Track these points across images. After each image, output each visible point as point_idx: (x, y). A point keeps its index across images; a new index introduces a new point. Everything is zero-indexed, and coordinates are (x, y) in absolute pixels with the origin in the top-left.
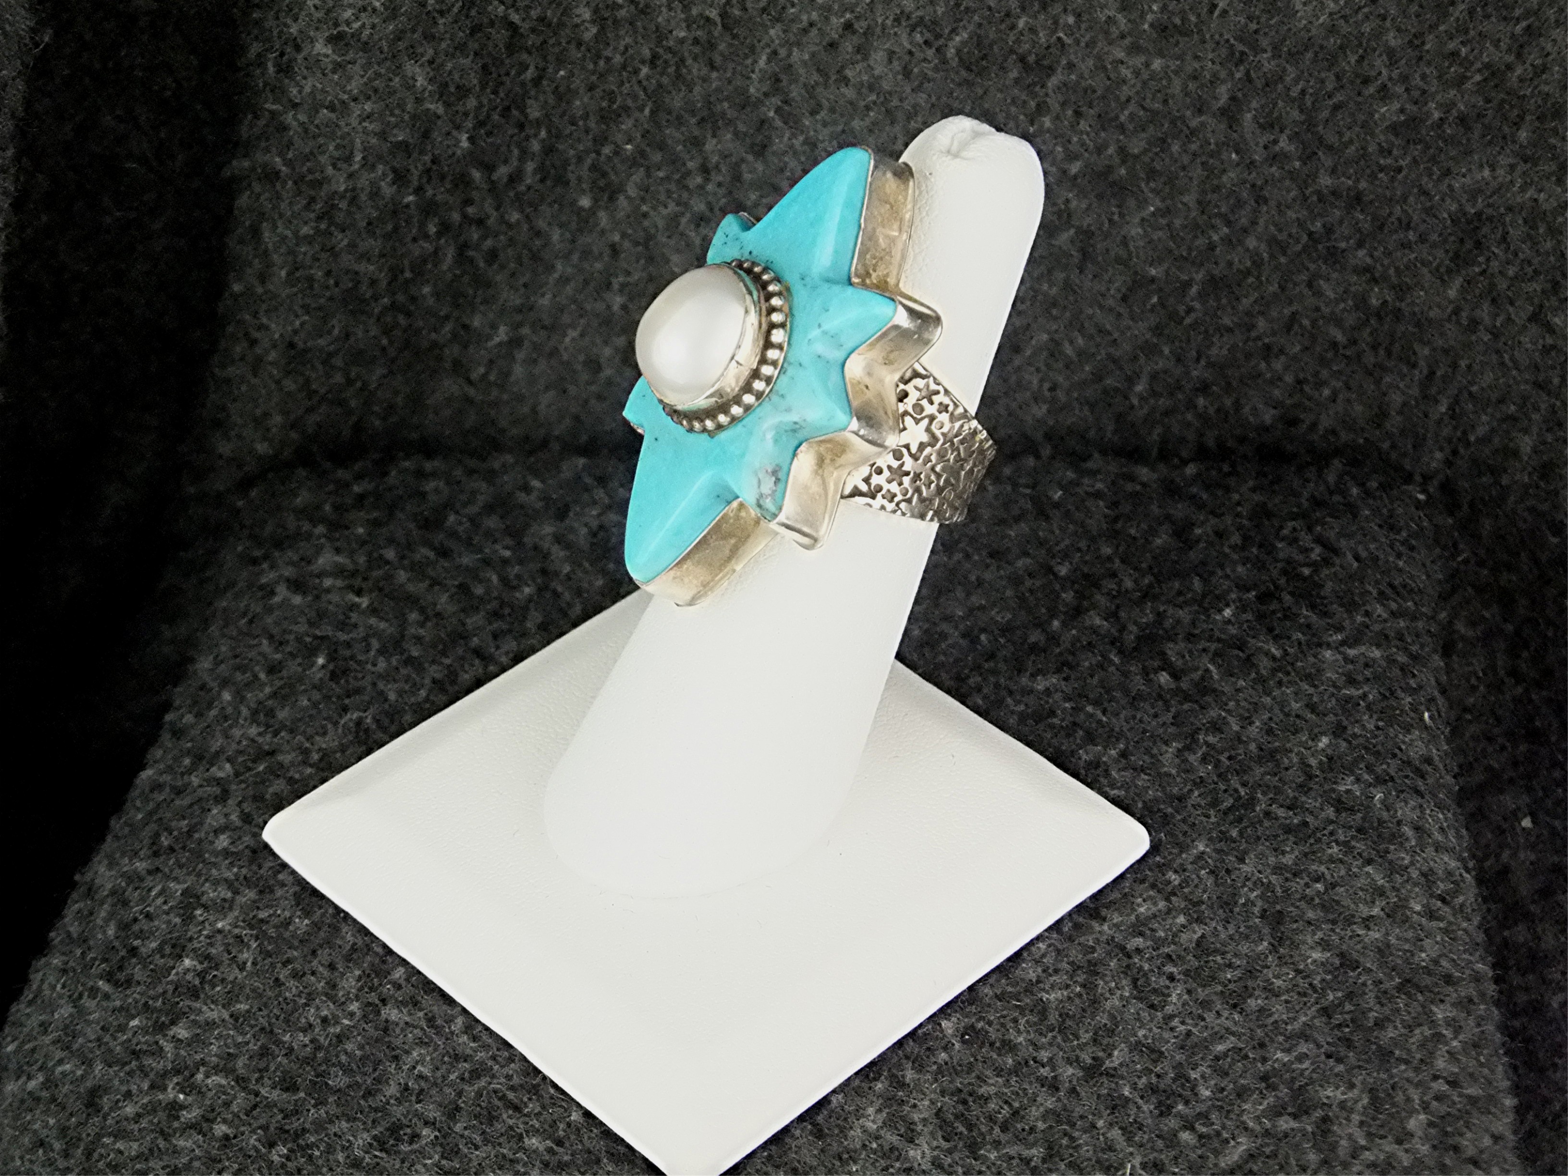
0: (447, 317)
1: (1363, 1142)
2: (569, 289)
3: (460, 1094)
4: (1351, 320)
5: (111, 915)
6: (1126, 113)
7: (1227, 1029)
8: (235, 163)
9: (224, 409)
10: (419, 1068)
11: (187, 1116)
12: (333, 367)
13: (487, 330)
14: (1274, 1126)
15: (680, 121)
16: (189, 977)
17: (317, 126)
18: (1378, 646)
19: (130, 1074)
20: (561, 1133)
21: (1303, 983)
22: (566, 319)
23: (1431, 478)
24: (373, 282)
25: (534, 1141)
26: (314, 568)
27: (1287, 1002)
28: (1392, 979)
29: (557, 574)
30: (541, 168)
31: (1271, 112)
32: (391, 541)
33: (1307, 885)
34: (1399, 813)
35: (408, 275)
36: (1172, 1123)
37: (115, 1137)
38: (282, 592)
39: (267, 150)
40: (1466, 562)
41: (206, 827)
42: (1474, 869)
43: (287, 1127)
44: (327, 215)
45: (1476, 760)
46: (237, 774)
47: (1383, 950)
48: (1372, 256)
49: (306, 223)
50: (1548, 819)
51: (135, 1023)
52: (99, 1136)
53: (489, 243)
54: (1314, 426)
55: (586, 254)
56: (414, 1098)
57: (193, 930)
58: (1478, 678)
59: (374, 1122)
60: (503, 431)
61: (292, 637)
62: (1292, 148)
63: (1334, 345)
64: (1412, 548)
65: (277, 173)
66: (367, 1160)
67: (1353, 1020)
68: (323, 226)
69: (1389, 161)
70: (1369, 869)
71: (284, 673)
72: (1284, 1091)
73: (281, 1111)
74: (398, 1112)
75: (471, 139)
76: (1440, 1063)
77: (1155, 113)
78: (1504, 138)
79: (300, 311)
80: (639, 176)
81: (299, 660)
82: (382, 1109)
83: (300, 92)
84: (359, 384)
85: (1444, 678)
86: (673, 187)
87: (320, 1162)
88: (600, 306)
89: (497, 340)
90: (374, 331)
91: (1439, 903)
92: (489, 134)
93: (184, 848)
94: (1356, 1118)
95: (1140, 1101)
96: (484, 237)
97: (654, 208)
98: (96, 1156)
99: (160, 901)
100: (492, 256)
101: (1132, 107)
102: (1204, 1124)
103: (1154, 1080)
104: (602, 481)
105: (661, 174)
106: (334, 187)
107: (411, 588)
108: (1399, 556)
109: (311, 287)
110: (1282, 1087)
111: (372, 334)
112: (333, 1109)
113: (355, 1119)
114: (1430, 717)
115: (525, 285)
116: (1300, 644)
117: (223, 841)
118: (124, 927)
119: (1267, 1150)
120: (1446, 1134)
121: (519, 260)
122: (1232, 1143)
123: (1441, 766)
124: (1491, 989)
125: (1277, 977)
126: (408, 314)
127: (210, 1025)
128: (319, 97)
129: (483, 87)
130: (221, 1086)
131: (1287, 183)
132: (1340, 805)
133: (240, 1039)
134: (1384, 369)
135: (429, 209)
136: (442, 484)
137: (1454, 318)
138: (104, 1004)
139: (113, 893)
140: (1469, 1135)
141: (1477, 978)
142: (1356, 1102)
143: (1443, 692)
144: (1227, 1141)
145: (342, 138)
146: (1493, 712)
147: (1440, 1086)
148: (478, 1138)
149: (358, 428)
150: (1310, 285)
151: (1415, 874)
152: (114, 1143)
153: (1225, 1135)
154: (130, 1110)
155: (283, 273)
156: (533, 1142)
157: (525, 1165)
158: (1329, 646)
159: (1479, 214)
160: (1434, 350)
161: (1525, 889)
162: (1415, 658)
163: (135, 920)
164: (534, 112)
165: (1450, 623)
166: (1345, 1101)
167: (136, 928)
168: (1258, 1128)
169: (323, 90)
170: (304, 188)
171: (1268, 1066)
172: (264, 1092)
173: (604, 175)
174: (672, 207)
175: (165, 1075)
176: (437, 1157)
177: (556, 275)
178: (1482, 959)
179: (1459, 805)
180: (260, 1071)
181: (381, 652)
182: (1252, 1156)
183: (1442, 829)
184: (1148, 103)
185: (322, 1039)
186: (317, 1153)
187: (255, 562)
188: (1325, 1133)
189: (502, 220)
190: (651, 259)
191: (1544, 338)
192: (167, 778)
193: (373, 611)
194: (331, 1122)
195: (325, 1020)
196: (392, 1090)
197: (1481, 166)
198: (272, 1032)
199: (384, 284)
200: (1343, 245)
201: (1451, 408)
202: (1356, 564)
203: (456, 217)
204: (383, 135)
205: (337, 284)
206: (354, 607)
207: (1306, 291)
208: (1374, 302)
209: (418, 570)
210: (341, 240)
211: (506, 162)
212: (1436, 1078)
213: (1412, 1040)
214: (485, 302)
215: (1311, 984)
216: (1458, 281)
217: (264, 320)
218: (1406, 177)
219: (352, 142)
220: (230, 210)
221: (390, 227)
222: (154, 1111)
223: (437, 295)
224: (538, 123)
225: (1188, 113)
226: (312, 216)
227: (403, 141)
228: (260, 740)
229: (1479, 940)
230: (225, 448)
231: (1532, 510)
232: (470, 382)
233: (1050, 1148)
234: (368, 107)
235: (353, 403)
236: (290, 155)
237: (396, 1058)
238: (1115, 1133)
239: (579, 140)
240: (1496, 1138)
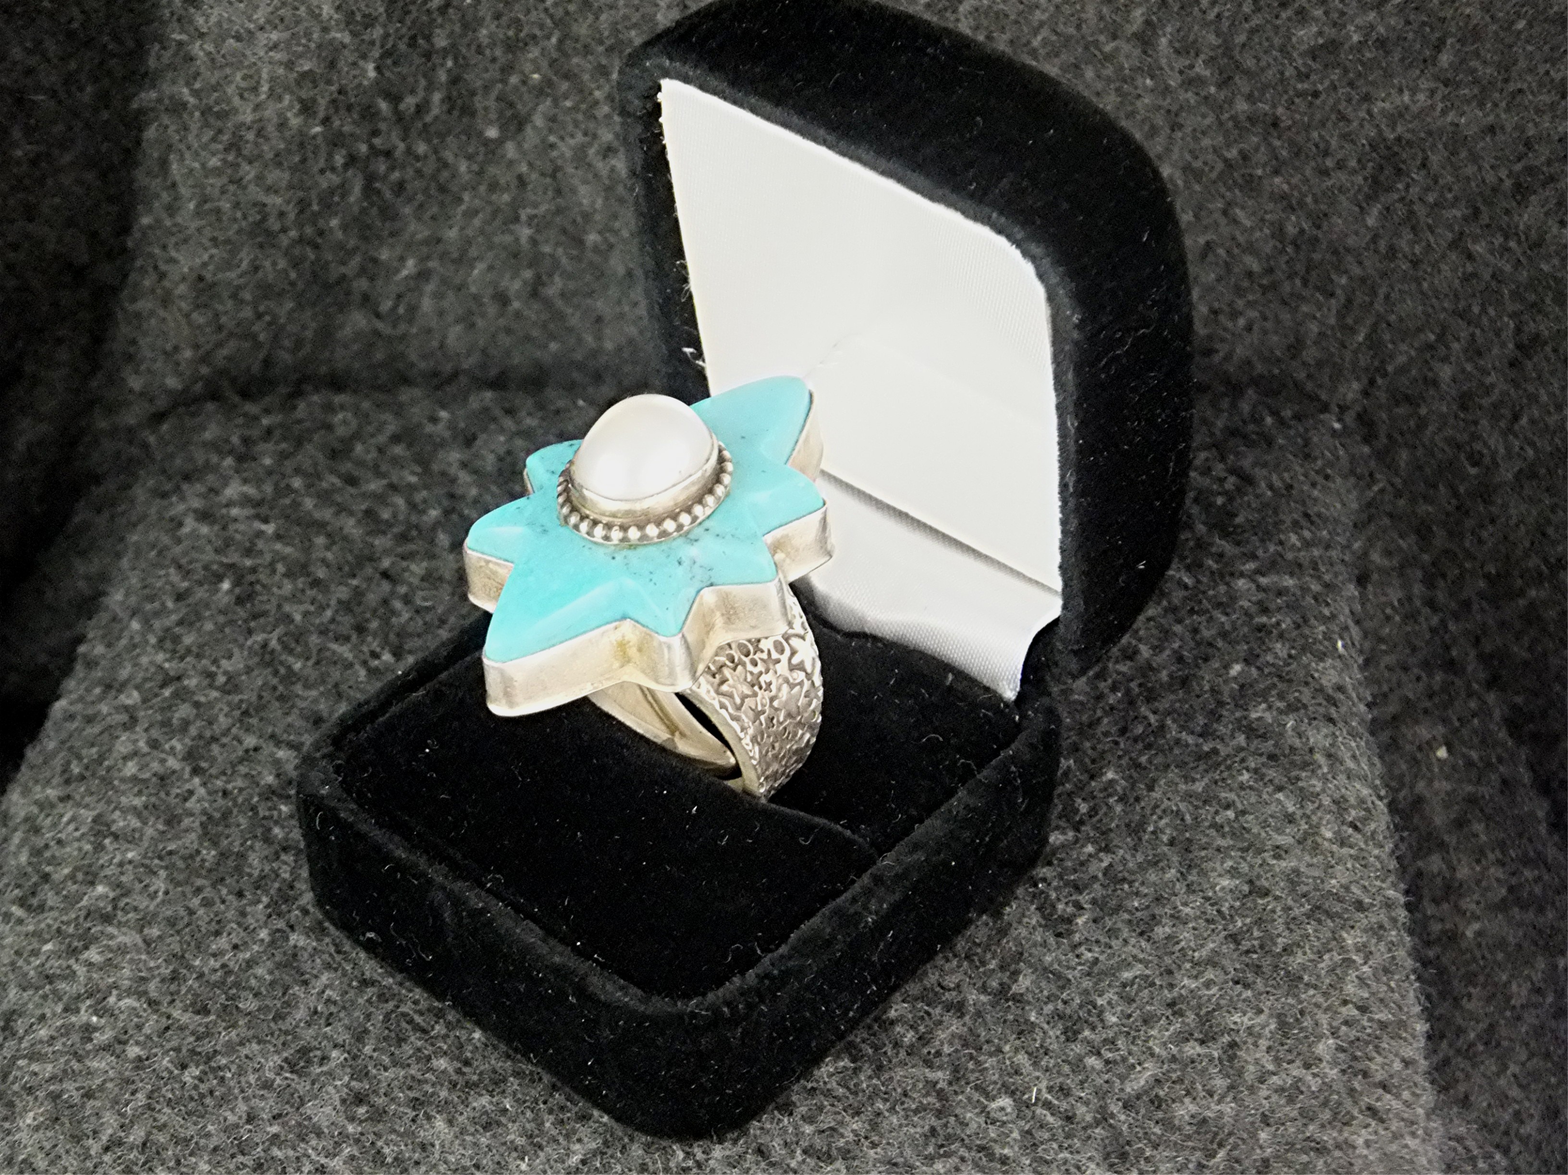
0: (356, 249)
1: (1271, 1067)
2: (477, 222)
3: (368, 1017)
4: (1268, 249)
5: (24, 842)
6: (1039, 38)
7: (1134, 957)
8: (143, 95)
9: (134, 342)
10: (328, 992)
11: (100, 1038)
12: (242, 301)
13: (395, 264)
14: (1180, 1051)
15: (587, 50)
16: (102, 904)
17: (223, 56)
18: (1292, 575)
19: (45, 997)
20: (469, 1055)
21: (1211, 911)
22: (473, 252)
23: (1348, 408)
24: (282, 214)
25: (442, 1061)
26: (222, 499)
27: (1194, 929)
28: (1302, 905)
29: (463, 497)
30: (448, 98)
31: (1186, 36)
32: (298, 471)
33: (1217, 813)
34: (1312, 740)
35: (315, 208)
36: (1077, 1048)
37: (30, 1059)
38: (189, 524)
39: (174, 82)
40: (1382, 491)
41: (115, 755)
42: (1386, 797)
43: (199, 1050)
44: (235, 146)
45: (1391, 690)
46: (145, 701)
47: (1293, 878)
48: (1288, 183)
49: (214, 154)
50: (1464, 750)
51: (48, 947)
52: (14, 1058)
53: (396, 175)
54: (1228, 357)
55: (494, 187)
56: (322, 1021)
57: (104, 859)
58: (1393, 607)
59: (284, 1044)
60: (412, 365)
61: (198, 565)
62: (1207, 73)
63: (1250, 274)
64: (1327, 477)
65: (184, 105)
66: (278, 1081)
67: (1262, 947)
68: (230, 158)
69: (1306, 86)
70: (1280, 796)
71: (191, 600)
72: (1191, 1017)
73: (193, 1033)
74: (308, 1035)
75: (378, 69)
76: (1350, 988)
77: (1068, 39)
78: (1425, 61)
79: (208, 244)
80: (546, 105)
81: (206, 587)
82: (293, 1033)
83: (207, 22)
84: (267, 318)
85: (1358, 607)
86: (580, 117)
87: (232, 1083)
88: (508, 239)
89: (405, 273)
90: (282, 264)
91: (1350, 831)
92: (395, 63)
93: (93, 775)
94: (1263, 1043)
95: (1046, 1026)
96: (392, 168)
97: (562, 138)
98: (11, 1078)
99: (71, 827)
100: (400, 187)
101: (1045, 32)
102: (1110, 1050)
103: (1060, 1006)
104: (510, 412)
105: (568, 104)
106: (241, 118)
107: (317, 515)
108: (1314, 485)
109: (219, 220)
110: (1188, 1013)
111: (280, 267)
112: (243, 1031)
113: (265, 1042)
114: (1344, 646)
115: (433, 218)
116: (1212, 573)
117: (131, 768)
118: (37, 852)
119: (1174, 1076)
120: (1355, 1058)
121: (426, 191)
122: (1138, 1068)
123: (1354, 695)
124: (1402, 914)
125: (1185, 904)
126: (316, 247)
127: (122, 950)
128: (225, 26)
129: (389, 16)
130: (135, 1009)
131: (1203, 109)
132: (1252, 731)
133: (152, 964)
134: (1301, 298)
135: (336, 140)
136: (349, 415)
137: (1372, 246)
138: (18, 928)
139: (26, 820)
140: (1379, 1059)
141: (1389, 905)
142: (1263, 1028)
143: (1358, 622)
144: (1133, 1067)
145: (249, 67)
146: (1409, 643)
147: (1350, 1011)
148: (386, 1060)
149: (267, 363)
150: (1225, 213)
151: (1326, 801)
152: (29, 1065)
153: (1132, 1060)
154: (43, 1033)
155: (192, 206)
156: (441, 1063)
157: (433, 1085)
158: (1242, 575)
159: (1399, 139)
160: (1351, 278)
161: (1439, 819)
162: (1327, 586)
163: (47, 846)
164: (441, 41)
165: (1366, 554)
166: (1253, 1026)
167: (47, 854)
168: (1164, 1053)
169: (230, 21)
170: (212, 120)
171: (1175, 993)
172: (176, 1014)
173: (511, 105)
174: (580, 138)
175: (78, 998)
176: (347, 1078)
177: (463, 207)
178: (1394, 885)
179: (1372, 733)
180: (172, 994)
181: (286, 575)
182: (1158, 1081)
183: (1354, 757)
184: (1061, 28)
185: (231, 964)
186: (229, 1075)
187: (164, 495)
188: (1232, 1058)
189: (409, 151)
190: (558, 192)
191: (1464, 266)
192: (79, 706)
193: (278, 537)
194: (242, 1044)
195: (235, 947)
196: (301, 1014)
197: (1401, 91)
198: (183, 957)
199: (292, 216)
200: (1259, 172)
201: (1368, 337)
202: (1269, 493)
203: (364, 148)
204: (289, 65)
205: (245, 217)
206: (260, 534)
207: (1223, 221)
208: (1291, 230)
209: (325, 497)
210: (249, 172)
211: (413, 92)
212: (1345, 1003)
213: (1320, 966)
214: (392, 234)
215: (1219, 911)
216: (1376, 210)
217: (173, 254)
218: (1324, 102)
219: (258, 72)
220: (138, 142)
221: (297, 159)
222: (67, 1034)
223: (345, 227)
224: (445, 52)
225: (1102, 38)
226: (220, 147)
227: (311, 70)
228: (167, 665)
229: (1391, 867)
230: (135, 383)
231: (1450, 441)
232: (378, 316)
233: (956, 1070)
234: (275, 36)
235: (262, 337)
236: (197, 86)
237: (306, 983)
238: (1022, 1058)
239: (487, 70)
240: (1407, 1063)
